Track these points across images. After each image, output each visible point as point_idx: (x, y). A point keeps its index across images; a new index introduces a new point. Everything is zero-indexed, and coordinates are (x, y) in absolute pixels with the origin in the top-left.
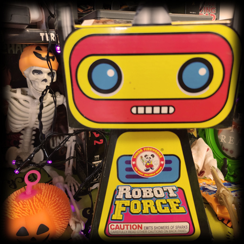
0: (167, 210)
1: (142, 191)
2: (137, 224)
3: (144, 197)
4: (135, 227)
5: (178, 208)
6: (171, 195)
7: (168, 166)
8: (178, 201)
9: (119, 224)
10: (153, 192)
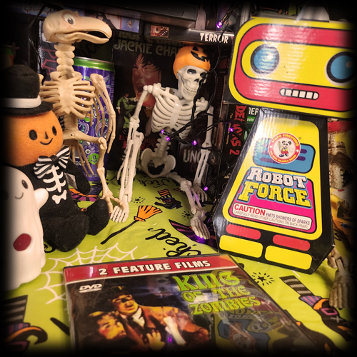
0: (292, 200)
1: (272, 176)
2: (260, 209)
3: (273, 182)
4: (258, 211)
5: (304, 200)
6: (299, 186)
7: (303, 155)
8: (305, 193)
9: (243, 206)
10: (282, 179)
